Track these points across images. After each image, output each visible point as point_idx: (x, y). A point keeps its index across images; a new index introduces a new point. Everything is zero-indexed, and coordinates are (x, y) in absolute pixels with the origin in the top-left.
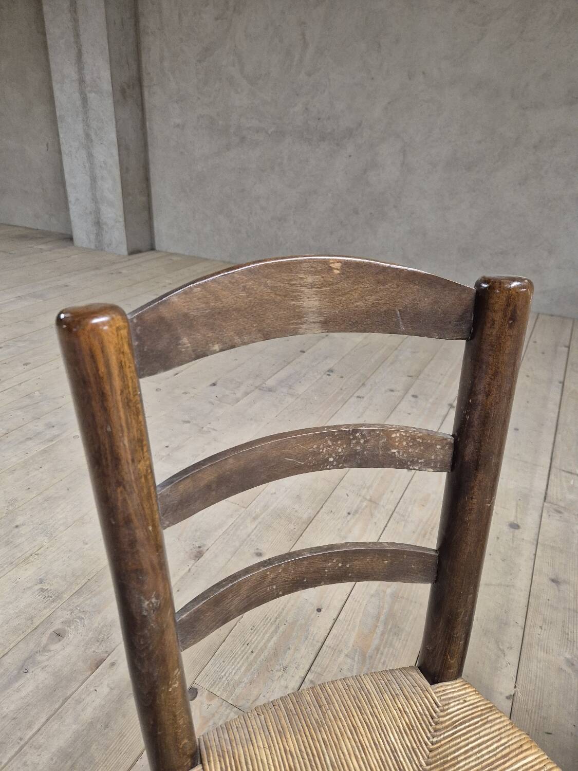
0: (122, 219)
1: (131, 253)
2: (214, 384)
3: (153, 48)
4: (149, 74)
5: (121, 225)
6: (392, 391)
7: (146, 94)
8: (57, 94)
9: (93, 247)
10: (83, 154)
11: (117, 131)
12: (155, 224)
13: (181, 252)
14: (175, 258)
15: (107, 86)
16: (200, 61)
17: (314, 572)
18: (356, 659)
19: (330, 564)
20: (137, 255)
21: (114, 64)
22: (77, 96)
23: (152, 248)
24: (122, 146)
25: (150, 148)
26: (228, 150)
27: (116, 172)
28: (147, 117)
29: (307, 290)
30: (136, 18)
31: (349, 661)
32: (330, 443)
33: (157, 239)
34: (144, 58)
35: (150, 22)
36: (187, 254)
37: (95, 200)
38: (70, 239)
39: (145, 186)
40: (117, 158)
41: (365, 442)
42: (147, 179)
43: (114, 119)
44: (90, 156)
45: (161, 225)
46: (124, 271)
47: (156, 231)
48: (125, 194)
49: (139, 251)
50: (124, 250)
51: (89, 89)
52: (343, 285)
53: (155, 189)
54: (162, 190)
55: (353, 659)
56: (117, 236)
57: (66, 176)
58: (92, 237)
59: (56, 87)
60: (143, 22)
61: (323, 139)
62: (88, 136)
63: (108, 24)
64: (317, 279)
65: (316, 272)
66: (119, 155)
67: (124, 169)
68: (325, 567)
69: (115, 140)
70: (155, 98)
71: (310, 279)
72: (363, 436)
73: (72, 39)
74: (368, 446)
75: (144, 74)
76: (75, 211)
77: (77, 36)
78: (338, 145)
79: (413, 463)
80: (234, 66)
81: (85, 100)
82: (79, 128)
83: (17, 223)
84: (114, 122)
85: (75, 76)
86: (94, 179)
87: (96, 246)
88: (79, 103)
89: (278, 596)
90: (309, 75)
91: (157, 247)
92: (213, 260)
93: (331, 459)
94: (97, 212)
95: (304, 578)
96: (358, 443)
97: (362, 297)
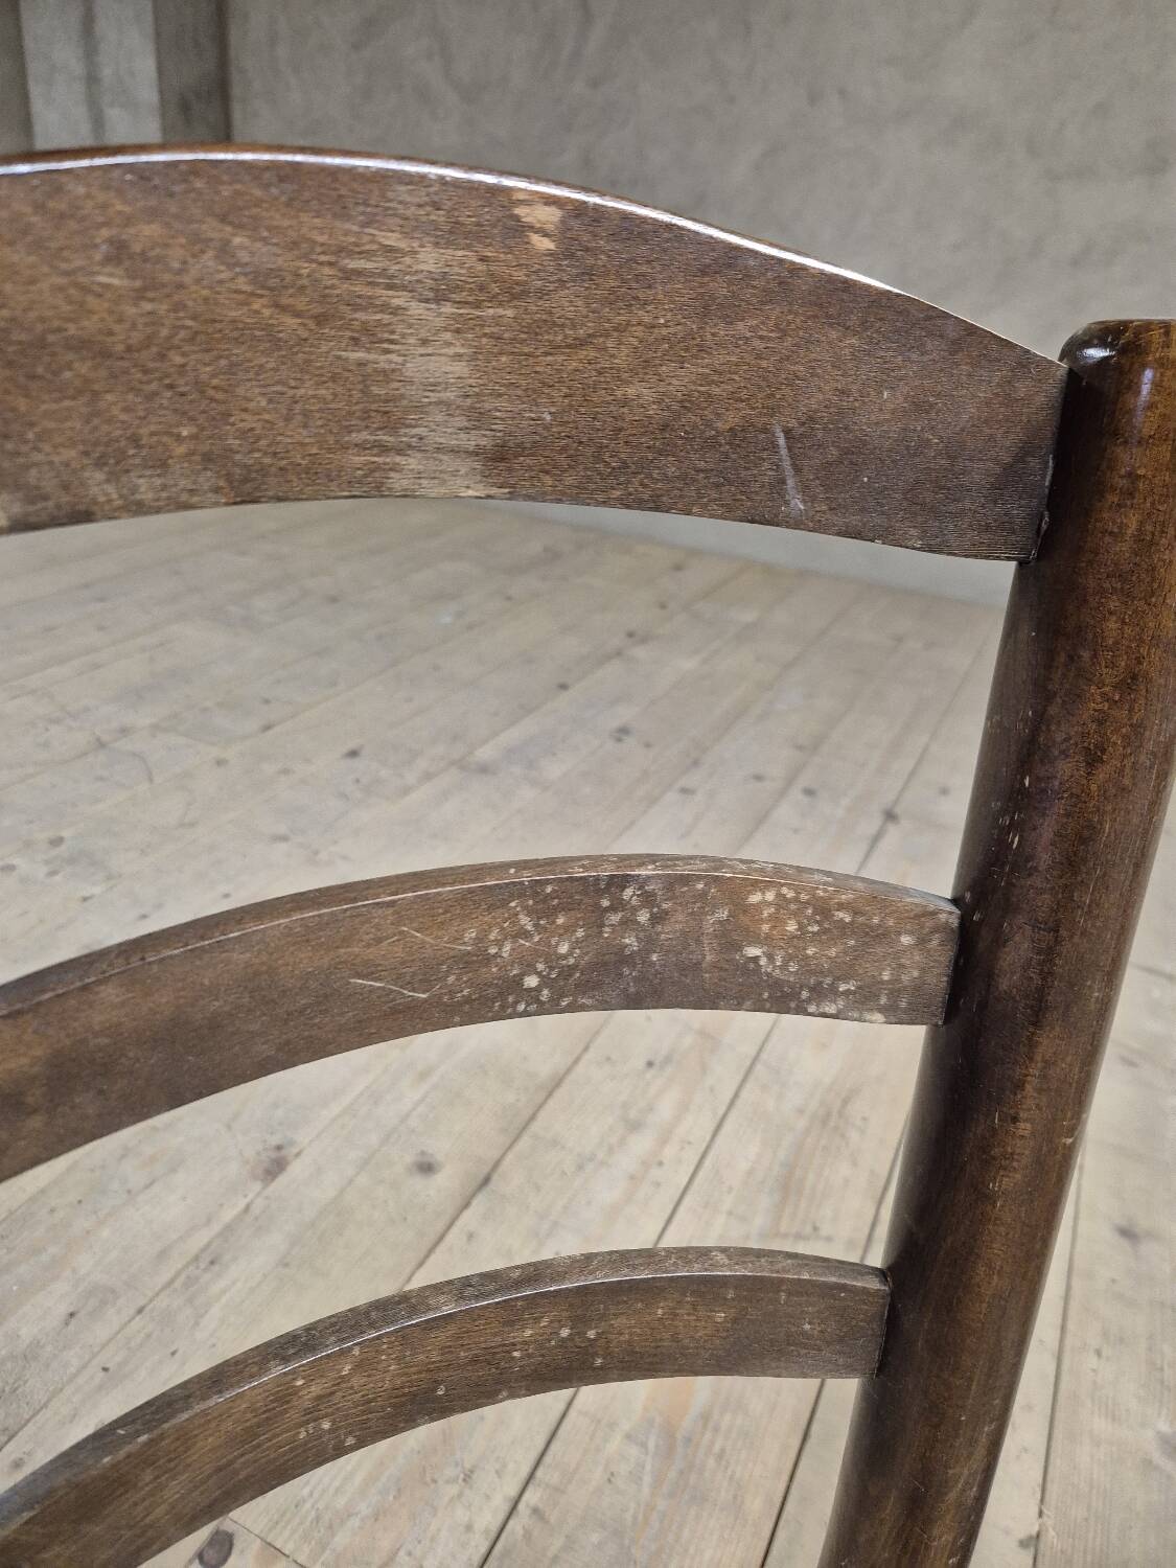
3: (255, 15)
4: (244, 70)
6: (759, 778)
16: (356, 47)
17: (474, 1361)
18: (651, 1444)
19: (528, 1332)
21: (165, 44)
22: (81, 112)
29: (417, 309)
31: (634, 1451)
32: (525, 921)
34: (234, 36)
41: (656, 919)
51: (108, 97)
52: (568, 303)
55: (644, 1445)
64: (460, 261)
65: (453, 234)
68: (514, 1344)
71: (429, 260)
72: (648, 899)
74: (667, 932)
75: (233, 70)
79: (819, 994)
80: (430, 59)
85: (77, 68)
89: (340, 1451)
93: (532, 981)
95: (437, 1383)
96: (628, 923)
97: (644, 366)
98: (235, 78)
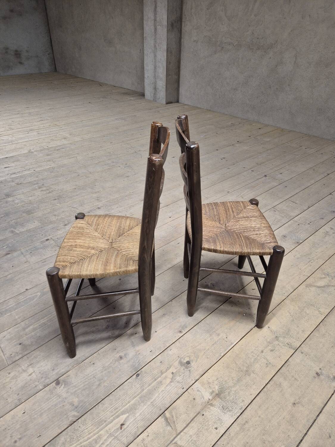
0: (165, 87)
1: (167, 103)
2: (174, 157)
3: (188, 3)
4: (185, 15)
5: (164, 90)
6: (244, 168)
7: (183, 25)
8: (145, 26)
9: (152, 100)
10: (152, 55)
11: (167, 45)
12: (180, 90)
13: (189, 104)
14: (186, 107)
15: (165, 23)
16: (208, 9)
20: (170, 104)
21: (170, 12)
22: (153, 27)
23: (178, 101)
24: (168, 51)
25: (182, 52)
26: (215, 54)
27: (165, 64)
28: (182, 37)
33: (180, 97)
34: (184, 7)
36: (192, 105)
37: (155, 77)
38: (143, 95)
39: (177, 70)
40: (166, 57)
42: (179, 67)
43: (166, 39)
44: (155, 56)
45: (183, 90)
46: (161, 111)
47: (180, 93)
48: (168, 75)
49: (171, 103)
50: (164, 102)
51: (158, 24)
53: (182, 72)
54: (185, 73)
56: (162, 95)
57: (145, 65)
58: (152, 95)
59: (145, 22)
61: (258, 49)
62: (155, 46)
66: (167, 55)
67: (168, 62)
69: (166, 49)
70: (187, 27)
75: (183, 15)
76: (147, 82)
78: (265, 52)
80: (222, 11)
81: (156, 29)
82: (152, 42)
85: (153, 18)
86: (155, 68)
88: (153, 31)
90: (255, 16)
92: (203, 109)
94: (155, 83)
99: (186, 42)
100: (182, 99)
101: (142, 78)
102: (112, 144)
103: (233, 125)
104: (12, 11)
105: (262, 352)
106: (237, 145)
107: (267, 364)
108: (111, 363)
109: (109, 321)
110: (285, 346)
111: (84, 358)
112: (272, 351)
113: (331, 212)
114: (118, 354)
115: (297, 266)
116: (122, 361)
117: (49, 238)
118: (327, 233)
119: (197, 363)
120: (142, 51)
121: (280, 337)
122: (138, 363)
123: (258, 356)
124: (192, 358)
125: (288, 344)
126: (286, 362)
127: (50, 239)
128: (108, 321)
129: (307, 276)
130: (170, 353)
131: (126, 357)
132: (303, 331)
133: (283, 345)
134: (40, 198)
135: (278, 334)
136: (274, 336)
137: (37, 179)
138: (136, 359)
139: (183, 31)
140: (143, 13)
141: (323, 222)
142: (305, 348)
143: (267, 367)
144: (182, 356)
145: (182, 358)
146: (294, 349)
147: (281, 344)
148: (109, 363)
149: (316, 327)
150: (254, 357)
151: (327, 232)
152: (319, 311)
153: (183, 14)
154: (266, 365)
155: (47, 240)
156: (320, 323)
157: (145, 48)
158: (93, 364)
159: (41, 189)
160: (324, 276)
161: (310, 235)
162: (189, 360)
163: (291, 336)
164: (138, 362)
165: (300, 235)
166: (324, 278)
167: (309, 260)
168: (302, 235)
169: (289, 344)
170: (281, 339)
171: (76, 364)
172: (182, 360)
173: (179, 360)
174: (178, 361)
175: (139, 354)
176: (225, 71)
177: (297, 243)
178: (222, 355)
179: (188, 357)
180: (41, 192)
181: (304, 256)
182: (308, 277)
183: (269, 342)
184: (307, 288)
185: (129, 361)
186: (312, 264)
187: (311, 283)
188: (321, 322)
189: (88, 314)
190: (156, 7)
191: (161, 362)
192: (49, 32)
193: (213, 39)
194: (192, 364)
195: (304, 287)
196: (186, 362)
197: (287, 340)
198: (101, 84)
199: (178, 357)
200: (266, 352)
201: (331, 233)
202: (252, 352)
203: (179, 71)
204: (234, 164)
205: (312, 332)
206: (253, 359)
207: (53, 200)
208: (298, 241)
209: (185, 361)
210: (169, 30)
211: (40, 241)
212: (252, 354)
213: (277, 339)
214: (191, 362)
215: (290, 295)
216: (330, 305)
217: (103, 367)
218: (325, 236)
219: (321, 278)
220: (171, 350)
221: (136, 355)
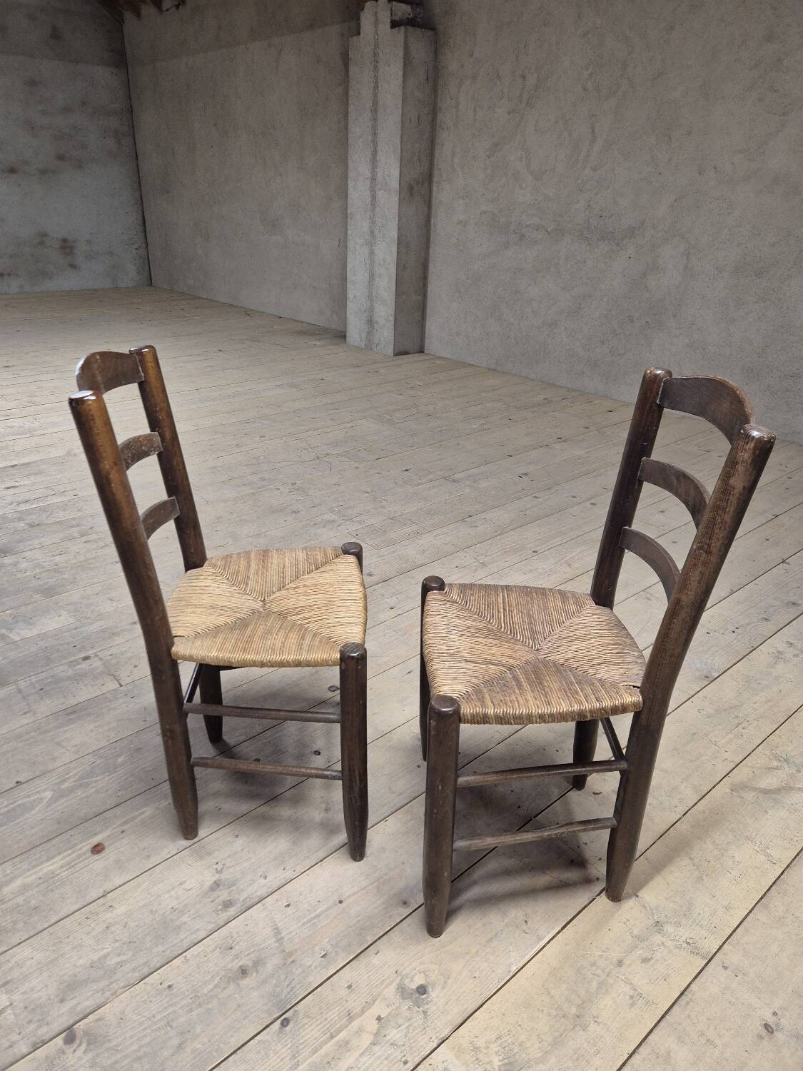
0: (392, 318)
1: (396, 354)
3: (448, 144)
4: (440, 169)
5: (390, 325)
6: (574, 497)
7: (435, 189)
8: (351, 191)
9: (363, 346)
10: (366, 250)
11: (399, 229)
12: (428, 324)
13: (448, 356)
14: (438, 362)
15: (395, 184)
16: (489, 157)
20: (404, 357)
21: (404, 162)
22: (367, 193)
23: (421, 351)
24: (401, 242)
25: (432, 245)
26: (506, 248)
27: (393, 270)
28: (433, 213)
30: (434, 112)
33: (427, 341)
34: (437, 153)
35: (446, 117)
36: (454, 358)
37: (370, 298)
38: (344, 337)
39: (421, 284)
40: (395, 255)
42: (424, 278)
43: (397, 217)
44: (372, 253)
45: (432, 326)
46: (382, 371)
47: (427, 333)
48: (399, 293)
49: (407, 353)
50: (390, 351)
51: (379, 186)
53: (432, 288)
54: (438, 289)
56: (385, 335)
57: (348, 273)
58: (364, 335)
59: (351, 184)
60: (440, 117)
61: (603, 238)
62: (372, 232)
63: (403, 122)
66: (398, 253)
67: (401, 266)
69: (396, 237)
70: (443, 194)
73: (370, 138)
75: (435, 169)
76: (352, 307)
77: (375, 134)
78: (618, 245)
80: (521, 161)
81: (374, 197)
82: (365, 225)
83: (302, 319)
84: (397, 220)
85: (368, 174)
86: (372, 277)
87: (365, 345)
88: (368, 200)
90: (594, 169)
91: (426, 351)
92: (478, 367)
94: (371, 310)
98: (436, 172)
99: (444, 225)
100: (432, 344)
101: (340, 301)
102: (263, 439)
103: (548, 401)
104: (61, 158)
105: (620, 963)
106: (558, 446)
107: (632, 997)
108: (216, 986)
109: (222, 870)
110: (679, 947)
111: (146, 971)
112: (645, 961)
113: (787, 604)
114: (237, 961)
115: (706, 735)
116: (245, 982)
117: (90, 653)
118: (779, 656)
119: (445, 991)
120: (343, 243)
121: (667, 922)
122: (289, 989)
123: (608, 975)
124: (433, 977)
125: (688, 943)
126: (682, 994)
127: (92, 655)
128: (219, 869)
129: (732, 762)
130: (376, 960)
131: (257, 972)
132: (727, 908)
133: (676, 947)
134: (82, 558)
135: (663, 915)
136: (652, 922)
137: (79, 515)
138: (283, 977)
139: (434, 201)
140: (346, 166)
141: (770, 627)
142: (732, 955)
143: (632, 1005)
144: (408, 970)
145: (407, 975)
146: (703, 958)
147: (669, 943)
148: (211, 986)
149: (761, 898)
150: (598, 978)
151: (779, 652)
152: (768, 855)
153: (435, 167)
154: (631, 1002)
155: (86, 658)
156: (771, 886)
157: (349, 237)
158: (170, 987)
159: (84, 539)
160: (775, 763)
161: (737, 660)
162: (422, 982)
163: (695, 921)
164: (288, 986)
165: (713, 660)
166: (777, 768)
167: (736, 721)
168: (716, 659)
169: (691, 942)
170: (670, 929)
171: (123, 988)
172: (406, 982)
173: (398, 981)
174: (394, 985)
175: (293, 962)
176: (530, 285)
177: (706, 677)
178: (514, 969)
179: (423, 975)
180: (85, 545)
181: (725, 710)
182: (736, 766)
183: (637, 937)
184: (735, 794)
185: (264, 982)
186: (744, 731)
187: (745, 780)
188: (774, 883)
189: (167, 851)
190: (375, 152)
191: (350, 987)
192: (141, 203)
193: (502, 220)
194: (433, 994)
195: (728, 790)
196: (417, 988)
197: (684, 933)
198: (248, 313)
199: (396, 972)
200: (630, 965)
201: (789, 656)
202: (594, 964)
203: (425, 286)
204: (549, 489)
205: (750, 912)
206: (595, 984)
207: (112, 563)
208: (709, 675)
209: (414, 986)
210: (404, 199)
211: (67, 661)
212: (594, 968)
213: (660, 929)
214: (430, 989)
215: (690, 810)
216: (796, 839)
217: (195, 996)
218: (775, 663)
219: (770, 769)
220: (378, 952)
221: (284, 964)
